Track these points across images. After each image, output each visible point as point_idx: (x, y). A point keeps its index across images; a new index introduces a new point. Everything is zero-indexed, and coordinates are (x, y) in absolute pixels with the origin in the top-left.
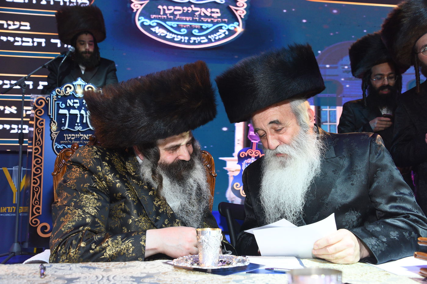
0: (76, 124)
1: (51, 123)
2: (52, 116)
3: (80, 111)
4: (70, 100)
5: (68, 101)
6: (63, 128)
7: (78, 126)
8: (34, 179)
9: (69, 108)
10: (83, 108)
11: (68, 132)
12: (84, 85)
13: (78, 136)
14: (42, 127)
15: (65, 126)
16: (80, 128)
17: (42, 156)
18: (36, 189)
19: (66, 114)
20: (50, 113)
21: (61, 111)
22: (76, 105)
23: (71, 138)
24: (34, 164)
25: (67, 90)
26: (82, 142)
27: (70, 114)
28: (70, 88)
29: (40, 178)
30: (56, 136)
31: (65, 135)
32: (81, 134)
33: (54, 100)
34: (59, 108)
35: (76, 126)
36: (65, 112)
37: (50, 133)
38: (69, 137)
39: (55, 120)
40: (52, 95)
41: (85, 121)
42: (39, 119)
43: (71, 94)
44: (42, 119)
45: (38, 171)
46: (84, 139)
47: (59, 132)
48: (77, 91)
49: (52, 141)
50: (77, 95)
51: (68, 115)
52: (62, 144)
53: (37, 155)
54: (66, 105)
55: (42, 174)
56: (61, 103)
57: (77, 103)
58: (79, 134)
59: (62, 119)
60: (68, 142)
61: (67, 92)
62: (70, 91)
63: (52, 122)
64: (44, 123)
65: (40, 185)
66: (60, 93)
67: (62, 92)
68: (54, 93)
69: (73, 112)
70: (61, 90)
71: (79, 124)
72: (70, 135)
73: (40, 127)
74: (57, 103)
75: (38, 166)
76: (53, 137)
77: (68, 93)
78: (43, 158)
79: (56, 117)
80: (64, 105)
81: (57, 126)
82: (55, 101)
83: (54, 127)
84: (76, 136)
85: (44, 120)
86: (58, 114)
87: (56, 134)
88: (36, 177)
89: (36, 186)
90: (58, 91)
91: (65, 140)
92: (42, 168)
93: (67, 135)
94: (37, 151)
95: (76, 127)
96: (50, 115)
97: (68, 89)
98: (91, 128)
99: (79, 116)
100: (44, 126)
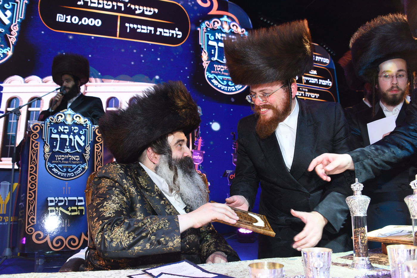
0: (66, 147)
1: (44, 145)
2: (46, 140)
3: (69, 136)
4: (61, 127)
5: (60, 127)
6: (54, 150)
7: (67, 148)
8: (30, 193)
9: (60, 133)
10: (72, 134)
11: (59, 153)
12: (73, 115)
13: (67, 157)
14: (37, 149)
15: (56, 149)
16: (69, 150)
17: (36, 174)
18: (31, 202)
19: (58, 138)
20: (44, 137)
21: (53, 136)
22: (66, 131)
23: (61, 159)
24: (30, 181)
25: (58, 118)
26: (70, 162)
27: (60, 138)
28: (62, 116)
29: (34, 192)
30: (48, 157)
31: (56, 156)
32: (70, 155)
33: (47, 126)
34: (51, 133)
35: (66, 148)
36: (57, 136)
37: (44, 154)
38: (60, 157)
39: (48, 143)
40: (46, 122)
41: (73, 145)
42: (35, 142)
43: (62, 121)
44: (37, 142)
45: (33, 186)
46: (72, 159)
47: (51, 153)
48: (67, 119)
49: (45, 161)
50: (67, 122)
51: (59, 139)
52: (54, 163)
53: (32, 172)
54: (58, 130)
55: (36, 189)
56: (53, 128)
57: (67, 129)
58: (68, 156)
59: (54, 142)
60: (59, 162)
61: (58, 120)
62: (61, 119)
63: (46, 144)
64: (38, 145)
65: (34, 199)
66: (53, 120)
67: (54, 120)
68: (48, 120)
69: (63, 136)
70: (54, 118)
71: (68, 147)
72: (60, 156)
73: (35, 149)
74: (50, 129)
75: (33, 182)
76: (46, 157)
77: (60, 120)
78: (37, 175)
79: (49, 141)
80: (56, 131)
81: (49, 148)
82: (49, 127)
83: (47, 149)
84: (65, 157)
85: (39, 143)
86: (51, 138)
87: (49, 155)
88: (31, 192)
89: (31, 199)
90: (51, 118)
91: (56, 160)
92: (37, 184)
93: (58, 156)
94: (32, 169)
95: (65, 150)
96: (44, 139)
97: (60, 117)
98: (78, 150)
99: (68, 140)
100: (38, 148)
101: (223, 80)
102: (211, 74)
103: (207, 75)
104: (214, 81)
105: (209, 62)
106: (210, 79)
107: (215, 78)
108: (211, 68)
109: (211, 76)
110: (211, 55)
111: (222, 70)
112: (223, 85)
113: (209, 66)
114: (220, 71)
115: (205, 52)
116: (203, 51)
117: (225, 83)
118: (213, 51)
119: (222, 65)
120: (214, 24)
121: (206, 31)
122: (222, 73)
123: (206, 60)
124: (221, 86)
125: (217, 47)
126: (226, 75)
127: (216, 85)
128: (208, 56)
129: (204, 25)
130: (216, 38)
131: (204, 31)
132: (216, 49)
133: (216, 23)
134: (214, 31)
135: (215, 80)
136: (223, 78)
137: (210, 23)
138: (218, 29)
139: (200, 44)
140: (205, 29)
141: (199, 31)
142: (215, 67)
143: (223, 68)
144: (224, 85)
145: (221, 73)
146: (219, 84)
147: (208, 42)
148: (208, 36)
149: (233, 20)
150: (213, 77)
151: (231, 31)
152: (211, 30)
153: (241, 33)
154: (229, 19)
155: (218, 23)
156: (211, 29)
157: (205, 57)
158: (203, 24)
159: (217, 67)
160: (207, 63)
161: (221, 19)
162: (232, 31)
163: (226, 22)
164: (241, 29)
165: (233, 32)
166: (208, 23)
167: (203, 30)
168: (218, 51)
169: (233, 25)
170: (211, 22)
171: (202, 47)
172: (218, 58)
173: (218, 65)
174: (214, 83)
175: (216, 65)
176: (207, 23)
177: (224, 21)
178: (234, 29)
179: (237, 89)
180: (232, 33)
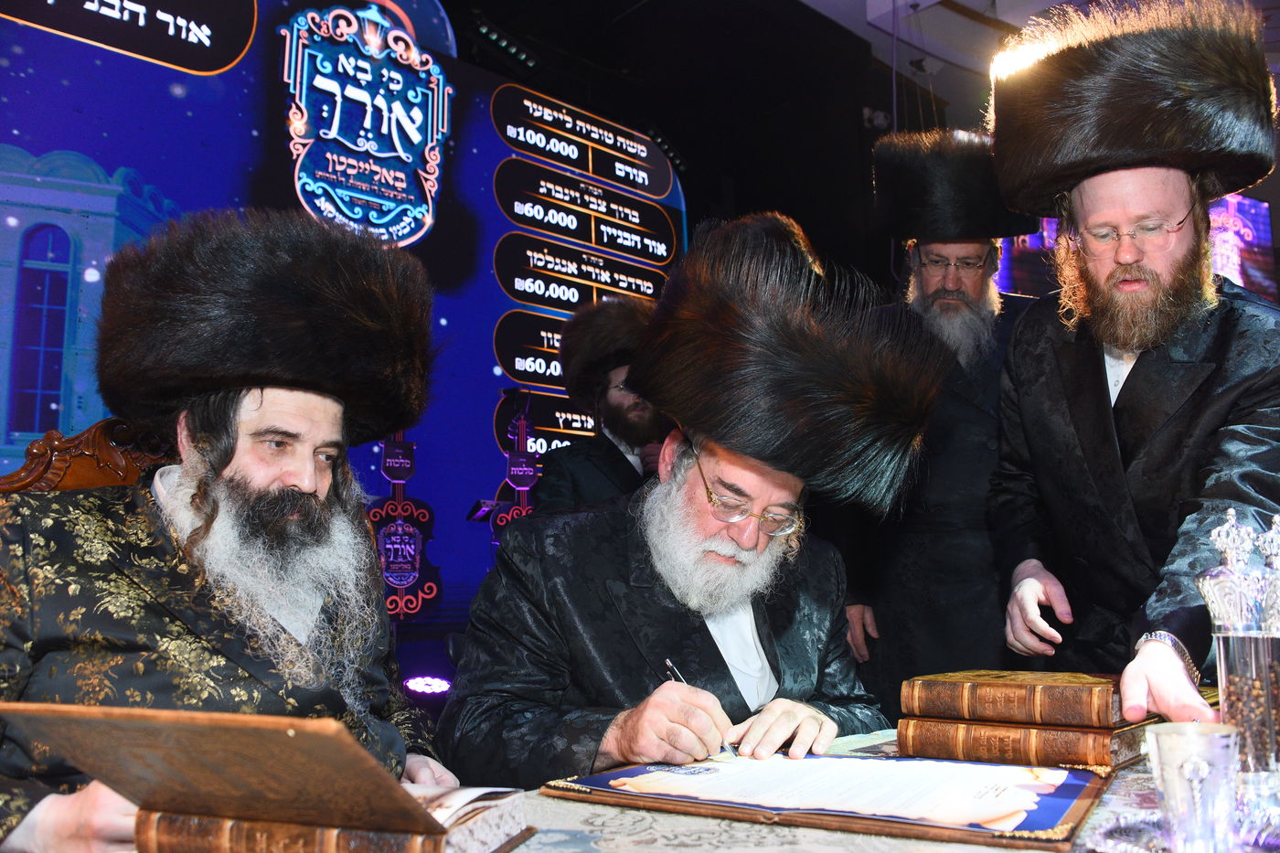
101: (352, 204)
102: (316, 180)
103: (302, 181)
104: (322, 203)
105: (311, 141)
106: (311, 196)
107: (326, 193)
108: (316, 161)
109: (312, 187)
110: (318, 122)
111: (350, 171)
112: (350, 219)
113: (308, 154)
114: (344, 173)
115: (299, 108)
116: (294, 106)
117: (359, 212)
118: (325, 108)
119: (353, 158)
120: (337, 26)
121: (306, 42)
122: (351, 181)
123: (303, 133)
124: (346, 221)
125: (339, 99)
126: (364, 188)
127: (330, 216)
128: (307, 123)
129: (303, 22)
130: (341, 70)
131: (301, 41)
132: (335, 102)
133: (342, 23)
134: (336, 48)
135: (326, 201)
136: (351, 197)
137: (322, 19)
138: (346, 41)
139: (286, 79)
140: (306, 35)
141: (285, 37)
142: (328, 160)
143: (354, 167)
144: (355, 221)
145: (347, 181)
146: (337, 214)
147: (311, 78)
148: (313, 58)
149: (397, 23)
150: (320, 192)
151: (389, 54)
152: (325, 43)
153: (418, 68)
154: (385, 19)
155: (349, 24)
156: (323, 38)
157: (298, 124)
158: (301, 20)
159: (334, 161)
160: (304, 145)
161: (361, 14)
162: (393, 55)
163: (376, 24)
164: (421, 54)
165: (396, 59)
166: (317, 20)
167: (299, 37)
168: (342, 112)
169: (397, 39)
170: (326, 17)
171: (292, 90)
172: (338, 134)
173: (339, 156)
174: (322, 209)
175: (332, 154)
176: (313, 19)
177: (369, 21)
178: (399, 49)
179: (395, 238)
180: (393, 63)
